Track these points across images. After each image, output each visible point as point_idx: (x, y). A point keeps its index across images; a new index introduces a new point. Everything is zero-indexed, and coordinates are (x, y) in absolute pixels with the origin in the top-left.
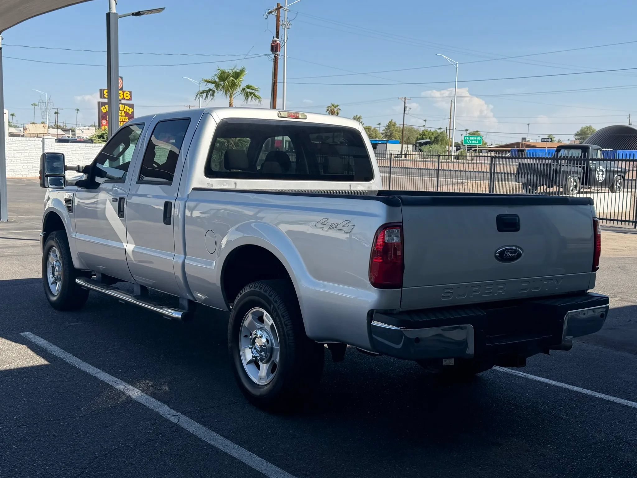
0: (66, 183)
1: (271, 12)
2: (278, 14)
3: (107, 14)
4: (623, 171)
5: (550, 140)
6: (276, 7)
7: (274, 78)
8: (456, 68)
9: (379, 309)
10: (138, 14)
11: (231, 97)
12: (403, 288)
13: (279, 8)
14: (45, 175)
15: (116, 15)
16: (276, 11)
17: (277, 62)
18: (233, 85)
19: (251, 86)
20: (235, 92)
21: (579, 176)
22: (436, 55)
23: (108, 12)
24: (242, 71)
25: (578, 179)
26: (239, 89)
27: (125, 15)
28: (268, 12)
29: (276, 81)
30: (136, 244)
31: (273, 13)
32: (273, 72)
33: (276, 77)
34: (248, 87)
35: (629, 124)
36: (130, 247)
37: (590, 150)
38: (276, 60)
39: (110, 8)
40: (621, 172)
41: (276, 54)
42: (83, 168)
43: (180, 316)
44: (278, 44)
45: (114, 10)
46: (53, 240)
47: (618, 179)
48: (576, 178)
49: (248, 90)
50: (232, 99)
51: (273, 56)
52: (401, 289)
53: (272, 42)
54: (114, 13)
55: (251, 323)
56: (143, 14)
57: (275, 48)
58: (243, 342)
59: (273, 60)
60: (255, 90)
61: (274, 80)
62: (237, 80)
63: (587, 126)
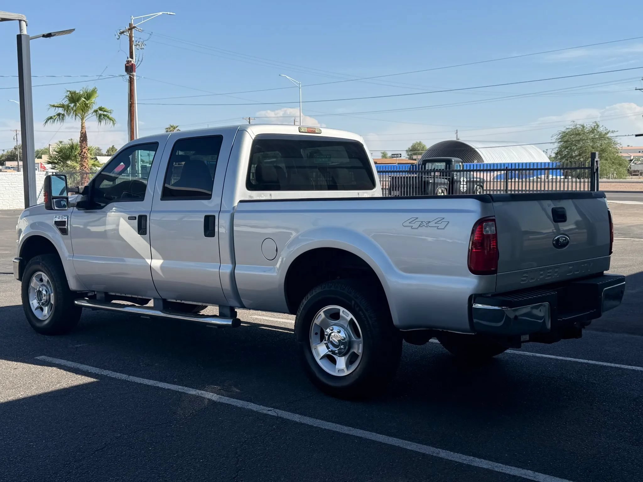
0: (69, 205)
1: (123, 32)
2: (131, 34)
3: (18, 36)
4: (482, 180)
5: (400, 156)
6: (128, 27)
7: (131, 99)
8: (300, 88)
9: (477, 293)
10: (49, 35)
11: (82, 119)
12: (498, 274)
13: (131, 28)
14: (52, 197)
15: (27, 36)
16: (128, 32)
17: (132, 82)
18: (85, 107)
19: (104, 108)
20: (86, 114)
21: (446, 187)
22: (280, 75)
23: (19, 33)
24: (94, 91)
25: (445, 190)
26: (91, 111)
27: (35, 37)
28: (120, 32)
29: (132, 102)
30: (164, 259)
31: (125, 33)
32: (129, 93)
33: (132, 98)
34: (101, 109)
35: (457, 139)
36: (157, 263)
37: (453, 162)
38: (131, 81)
39: (21, 30)
40: (480, 182)
41: (131, 75)
42: (83, 190)
43: (231, 323)
44: (132, 64)
45: (25, 32)
46: (40, 265)
47: (477, 189)
48: (443, 189)
49: (100, 112)
50: (84, 121)
51: (128, 77)
52: (496, 275)
53: (126, 63)
54: (26, 35)
55: (323, 321)
56: (53, 36)
57: (130, 69)
58: (314, 339)
59: (128, 81)
60: (108, 112)
61: (131, 102)
62: (89, 101)
63: (417, 142)
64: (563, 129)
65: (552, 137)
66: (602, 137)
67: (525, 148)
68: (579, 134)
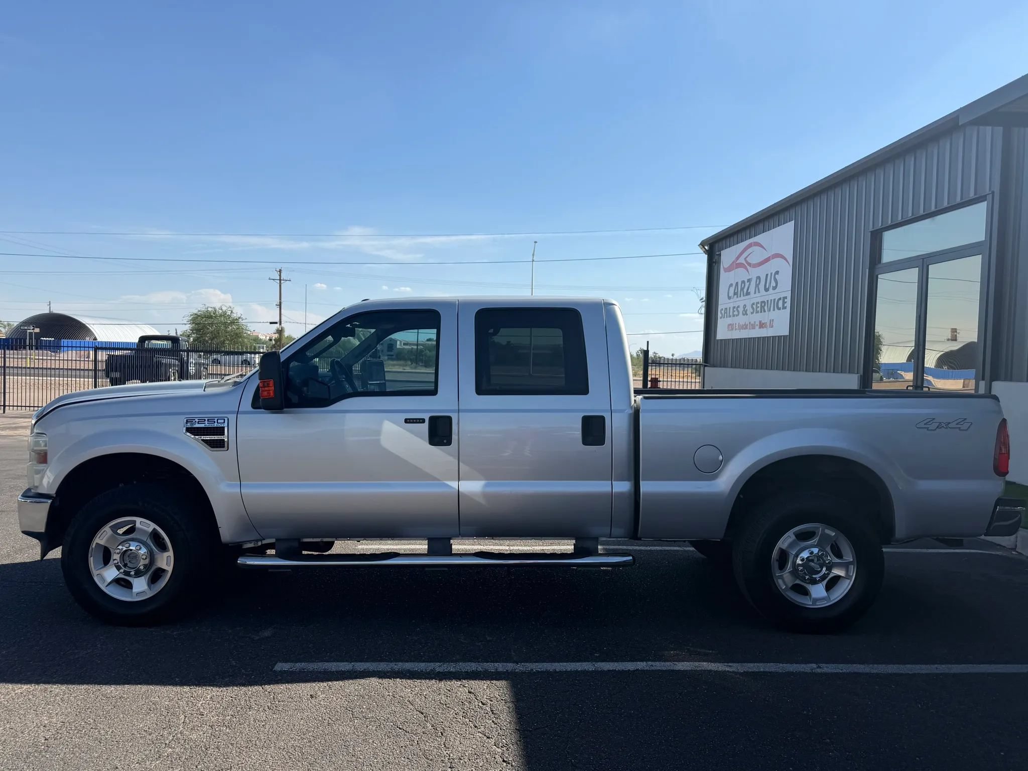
55: (792, 544)
64: (195, 311)
65: (184, 317)
66: (235, 322)
67: (138, 327)
68: (211, 317)
